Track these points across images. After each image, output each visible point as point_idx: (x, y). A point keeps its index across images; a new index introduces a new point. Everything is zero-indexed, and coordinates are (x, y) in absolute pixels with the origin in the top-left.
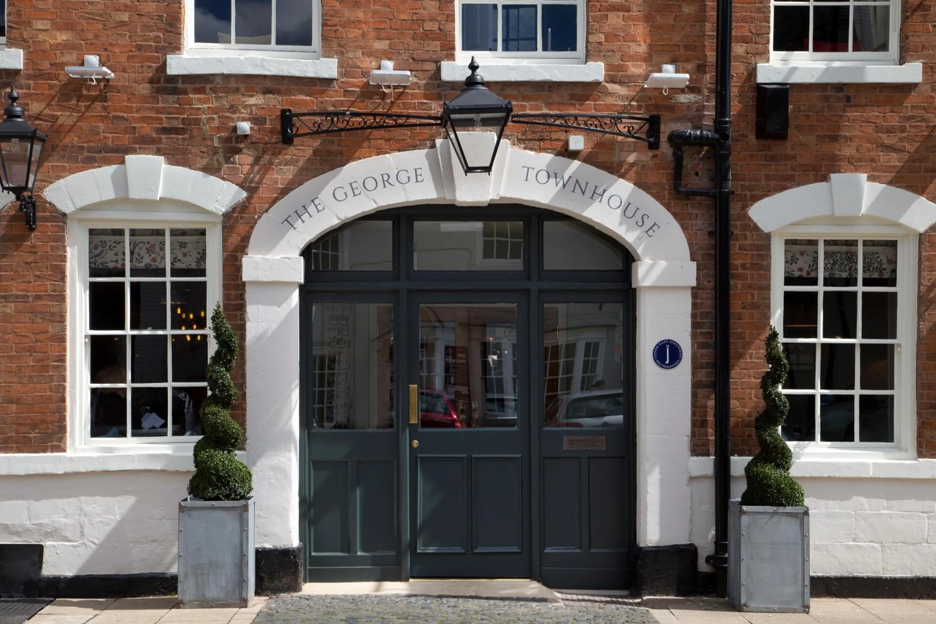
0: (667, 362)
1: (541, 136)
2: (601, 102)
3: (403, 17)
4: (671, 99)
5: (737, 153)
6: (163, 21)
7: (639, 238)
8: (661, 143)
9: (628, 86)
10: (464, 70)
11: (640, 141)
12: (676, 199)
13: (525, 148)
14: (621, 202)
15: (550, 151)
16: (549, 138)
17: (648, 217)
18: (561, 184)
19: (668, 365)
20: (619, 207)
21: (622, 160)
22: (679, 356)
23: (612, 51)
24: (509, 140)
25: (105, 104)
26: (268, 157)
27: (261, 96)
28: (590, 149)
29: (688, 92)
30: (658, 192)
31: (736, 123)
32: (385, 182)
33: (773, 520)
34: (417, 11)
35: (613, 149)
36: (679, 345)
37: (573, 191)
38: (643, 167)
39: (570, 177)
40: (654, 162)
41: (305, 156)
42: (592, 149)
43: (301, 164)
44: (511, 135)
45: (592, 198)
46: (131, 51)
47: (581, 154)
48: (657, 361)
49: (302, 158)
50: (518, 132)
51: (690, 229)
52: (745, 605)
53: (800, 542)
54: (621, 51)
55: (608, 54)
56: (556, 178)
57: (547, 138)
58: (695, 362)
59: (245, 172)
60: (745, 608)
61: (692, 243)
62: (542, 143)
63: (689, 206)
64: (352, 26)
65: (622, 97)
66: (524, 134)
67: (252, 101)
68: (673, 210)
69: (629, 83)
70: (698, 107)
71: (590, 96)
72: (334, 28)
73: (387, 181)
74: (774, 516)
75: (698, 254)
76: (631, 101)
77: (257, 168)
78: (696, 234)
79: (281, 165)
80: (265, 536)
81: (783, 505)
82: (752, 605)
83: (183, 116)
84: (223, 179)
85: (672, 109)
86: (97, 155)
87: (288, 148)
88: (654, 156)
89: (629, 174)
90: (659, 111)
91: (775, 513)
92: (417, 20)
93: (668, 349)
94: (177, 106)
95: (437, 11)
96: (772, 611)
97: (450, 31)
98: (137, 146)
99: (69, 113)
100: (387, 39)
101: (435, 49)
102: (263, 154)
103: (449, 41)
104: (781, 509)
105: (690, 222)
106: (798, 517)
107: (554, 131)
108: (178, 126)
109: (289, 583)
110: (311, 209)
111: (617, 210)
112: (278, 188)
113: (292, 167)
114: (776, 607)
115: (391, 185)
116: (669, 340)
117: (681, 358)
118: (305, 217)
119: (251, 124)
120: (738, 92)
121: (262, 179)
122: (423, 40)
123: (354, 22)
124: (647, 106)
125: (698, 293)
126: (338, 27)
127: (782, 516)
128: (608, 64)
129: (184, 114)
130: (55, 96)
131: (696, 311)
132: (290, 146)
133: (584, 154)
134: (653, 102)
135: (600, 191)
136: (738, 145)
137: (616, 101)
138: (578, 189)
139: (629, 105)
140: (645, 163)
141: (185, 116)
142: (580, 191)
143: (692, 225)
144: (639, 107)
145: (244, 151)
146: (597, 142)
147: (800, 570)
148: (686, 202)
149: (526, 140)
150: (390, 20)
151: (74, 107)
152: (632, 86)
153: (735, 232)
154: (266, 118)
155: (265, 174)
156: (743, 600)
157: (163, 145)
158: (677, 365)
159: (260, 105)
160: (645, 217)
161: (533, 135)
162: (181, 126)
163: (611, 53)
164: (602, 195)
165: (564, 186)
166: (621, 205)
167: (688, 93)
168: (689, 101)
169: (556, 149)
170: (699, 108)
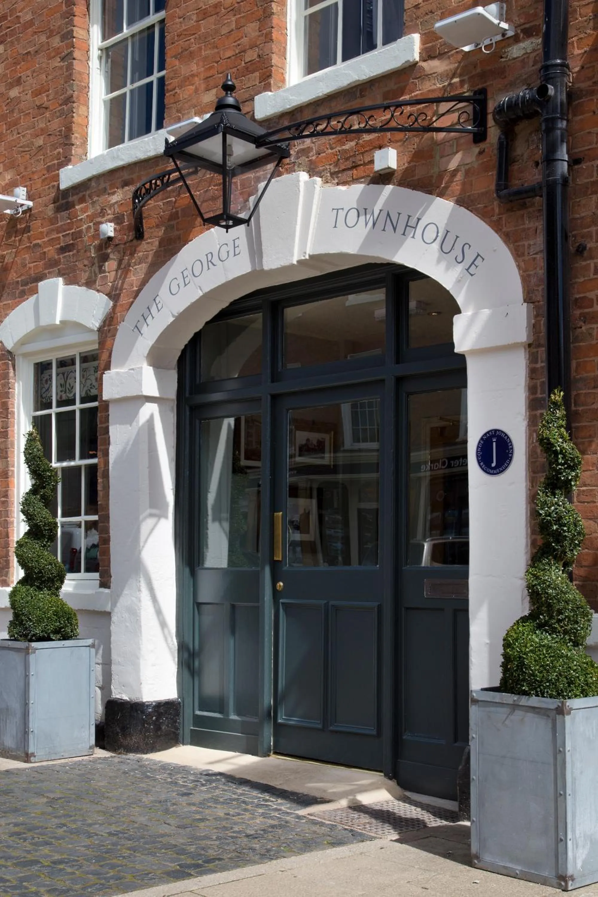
0: (494, 465)
1: (353, 162)
2: (417, 92)
3: (229, 54)
4: (502, 58)
5: (592, 114)
6: (62, 135)
7: (459, 281)
8: (489, 130)
9: (449, 58)
10: (274, 99)
11: (463, 134)
12: (508, 210)
13: (338, 184)
14: (438, 233)
15: (363, 180)
16: (362, 162)
17: (470, 246)
18: (370, 224)
19: (495, 468)
20: (435, 240)
21: (443, 169)
22: (509, 453)
23: (431, 12)
24: (321, 177)
25: (29, 234)
26: (127, 258)
27: (120, 191)
28: (406, 165)
29: (523, 38)
30: (486, 207)
31: (588, 65)
32: (209, 263)
33: (512, 717)
34: (239, 42)
35: (431, 157)
36: (508, 437)
37: (384, 230)
38: (467, 173)
39: (381, 211)
40: (480, 162)
41: (153, 250)
42: (409, 163)
43: (150, 259)
44: (323, 170)
45: (404, 234)
46: (44, 175)
47: (396, 175)
48: (482, 464)
49: (151, 252)
50: (330, 165)
51: (526, 253)
52: (477, 857)
53: (552, 760)
54: (441, 9)
55: (427, 17)
56: (366, 214)
57: (359, 163)
58: (535, 462)
59: (112, 280)
60: (476, 861)
61: (529, 276)
62: (355, 172)
63: (525, 217)
64: (187, 83)
65: (442, 76)
66: (336, 165)
67: (114, 199)
68: (504, 229)
69: (451, 51)
70: (535, 57)
71: (405, 87)
72: (174, 92)
73: (210, 261)
74: (514, 710)
75: (538, 290)
76: (452, 79)
77: (120, 272)
78: (534, 259)
79: (136, 265)
80: (124, 686)
81: (526, 693)
82: (487, 858)
83: (72, 231)
84: (98, 291)
85: (501, 72)
86: (26, 288)
87: (140, 244)
88: (481, 153)
89: (450, 188)
90: (485, 82)
91: (515, 707)
92: (240, 53)
93: (494, 444)
94: (69, 221)
95: (257, 33)
96: (512, 875)
97: (268, 55)
98: (47, 271)
99: (10, 251)
100: (214, 88)
101: (254, 84)
102: (124, 256)
103: (267, 68)
104: (524, 701)
105: (526, 243)
106: (548, 716)
107: (367, 151)
108: (69, 243)
109: (138, 742)
110: (154, 310)
111: (433, 244)
112: (133, 291)
113: (144, 265)
114: (518, 868)
115: (214, 265)
116: (496, 431)
117: (511, 457)
118: (149, 319)
119: (115, 224)
120: (593, 12)
121: (123, 283)
122: (244, 76)
123: (188, 79)
124: (471, 78)
125: (537, 352)
126: (178, 90)
127: (527, 712)
128: (425, 34)
129: (73, 229)
130: (3, 236)
131: (535, 381)
132: (142, 241)
133: (400, 173)
134: (479, 70)
135: (412, 222)
136: (592, 100)
137: (434, 84)
138: (389, 227)
139: (450, 84)
140: (469, 166)
141: (73, 231)
142: (392, 227)
143: (530, 245)
144: (462, 82)
145: (111, 256)
146: (414, 151)
147: (553, 811)
148: (521, 212)
149: (339, 172)
150: (217, 62)
151: (12, 244)
152: (452, 55)
153: (588, 246)
154: (124, 215)
155: (125, 278)
156: (474, 849)
157: (61, 266)
158: (506, 467)
159: (120, 201)
160: (467, 247)
161: (346, 163)
162: (71, 242)
163: (430, 15)
164: (415, 228)
165: (374, 224)
166: (437, 236)
167: (524, 40)
168: (524, 52)
169: (368, 176)
170: (537, 58)
